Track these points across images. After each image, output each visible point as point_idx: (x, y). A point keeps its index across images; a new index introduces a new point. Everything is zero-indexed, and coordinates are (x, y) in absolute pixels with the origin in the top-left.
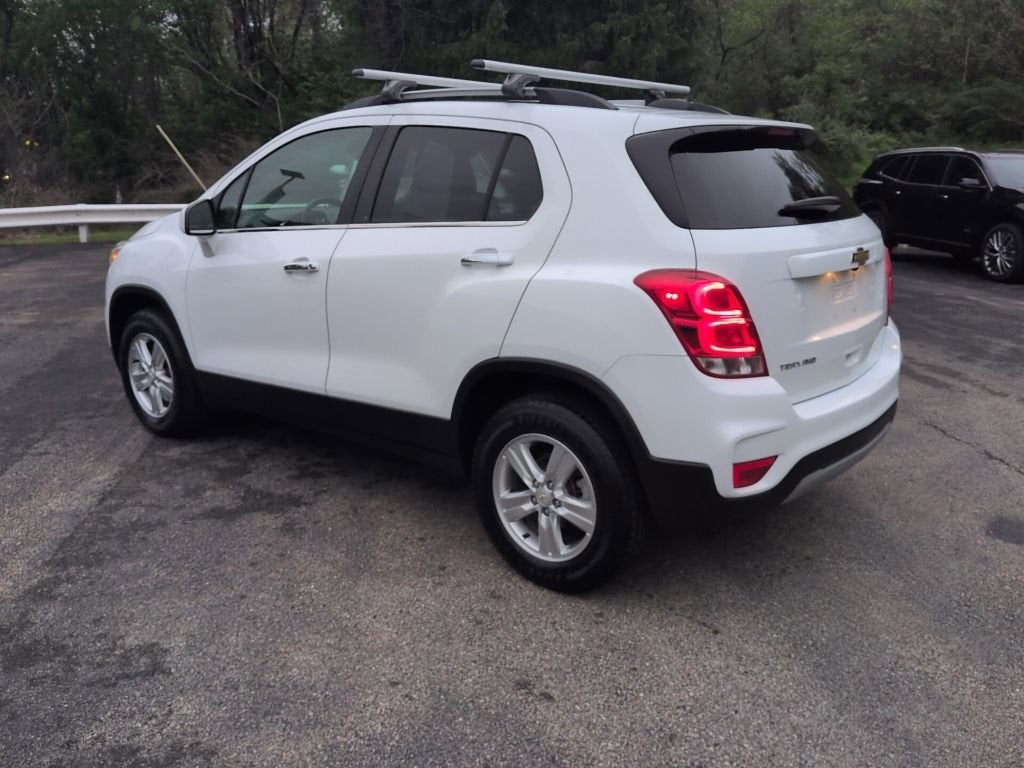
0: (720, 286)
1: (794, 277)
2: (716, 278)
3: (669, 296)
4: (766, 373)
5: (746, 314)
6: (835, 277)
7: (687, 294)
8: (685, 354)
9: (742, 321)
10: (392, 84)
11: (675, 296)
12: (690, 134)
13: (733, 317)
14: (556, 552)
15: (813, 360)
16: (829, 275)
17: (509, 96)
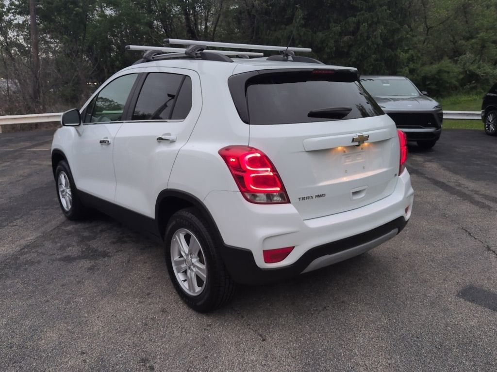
0: (258, 155)
1: (306, 150)
2: (257, 151)
3: (232, 160)
4: (289, 202)
5: (274, 169)
6: (345, 150)
7: (240, 159)
8: (239, 190)
9: (271, 174)
10: (148, 52)
11: (234, 160)
12: (257, 74)
13: (267, 172)
14: (194, 291)
15: (323, 195)
16: (340, 148)
17: (189, 56)
